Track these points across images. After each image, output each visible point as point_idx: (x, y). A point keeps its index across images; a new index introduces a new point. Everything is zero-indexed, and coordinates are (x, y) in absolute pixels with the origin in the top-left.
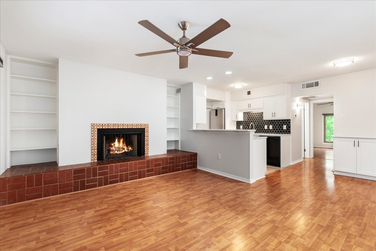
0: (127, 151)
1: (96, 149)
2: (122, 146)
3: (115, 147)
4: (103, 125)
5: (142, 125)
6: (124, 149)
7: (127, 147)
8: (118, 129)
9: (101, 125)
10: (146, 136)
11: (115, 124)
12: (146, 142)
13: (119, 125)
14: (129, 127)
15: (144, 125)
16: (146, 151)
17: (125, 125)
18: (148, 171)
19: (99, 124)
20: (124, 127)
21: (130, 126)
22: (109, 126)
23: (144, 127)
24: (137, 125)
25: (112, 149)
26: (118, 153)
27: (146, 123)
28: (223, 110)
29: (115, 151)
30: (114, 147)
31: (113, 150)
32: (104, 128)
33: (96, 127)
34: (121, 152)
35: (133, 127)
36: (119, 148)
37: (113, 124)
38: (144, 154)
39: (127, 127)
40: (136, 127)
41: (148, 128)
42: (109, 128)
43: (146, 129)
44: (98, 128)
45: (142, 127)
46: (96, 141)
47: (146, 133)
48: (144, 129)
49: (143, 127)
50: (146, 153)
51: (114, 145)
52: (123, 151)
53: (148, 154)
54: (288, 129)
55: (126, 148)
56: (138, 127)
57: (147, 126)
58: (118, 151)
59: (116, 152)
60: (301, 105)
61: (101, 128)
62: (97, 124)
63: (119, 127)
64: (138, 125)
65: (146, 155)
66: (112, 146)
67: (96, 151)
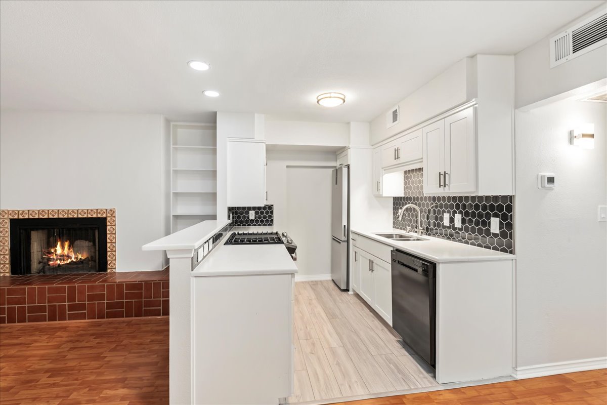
0: (75, 260)
1: (7, 255)
2: (68, 253)
3: (56, 255)
4: (20, 212)
5: (99, 211)
6: (69, 257)
7: (75, 254)
8: (58, 218)
9: (17, 212)
10: (108, 232)
11: (43, 211)
12: (108, 245)
13: (50, 212)
14: (70, 216)
15: (105, 211)
16: (109, 262)
17: (63, 211)
18: (71, 308)
19: (13, 211)
20: (61, 216)
21: (73, 214)
22: (31, 214)
23: (104, 216)
24: (89, 211)
25: (52, 257)
26: (62, 263)
27: (109, 207)
28: (345, 170)
29: (57, 260)
30: (54, 255)
31: (54, 259)
32: (21, 217)
33: (6, 216)
34: (66, 262)
35: (80, 216)
36: (62, 256)
37: (39, 211)
38: (105, 269)
39: (66, 216)
40: (85, 216)
41: (115, 217)
42: (31, 217)
43: (108, 219)
44: (11, 217)
45: (99, 216)
46: (6, 241)
47: (108, 228)
48: (105, 219)
49: (102, 215)
50: (109, 267)
51: (56, 251)
52: (69, 261)
53: (115, 268)
54: (504, 235)
55: (73, 256)
56: (89, 216)
57: (111, 212)
58: (61, 260)
59: (58, 262)
60: (592, 136)
61: (16, 217)
62: (8, 211)
63: (51, 216)
64: (92, 210)
65: (109, 271)
66: (53, 253)
67: (7, 257)
